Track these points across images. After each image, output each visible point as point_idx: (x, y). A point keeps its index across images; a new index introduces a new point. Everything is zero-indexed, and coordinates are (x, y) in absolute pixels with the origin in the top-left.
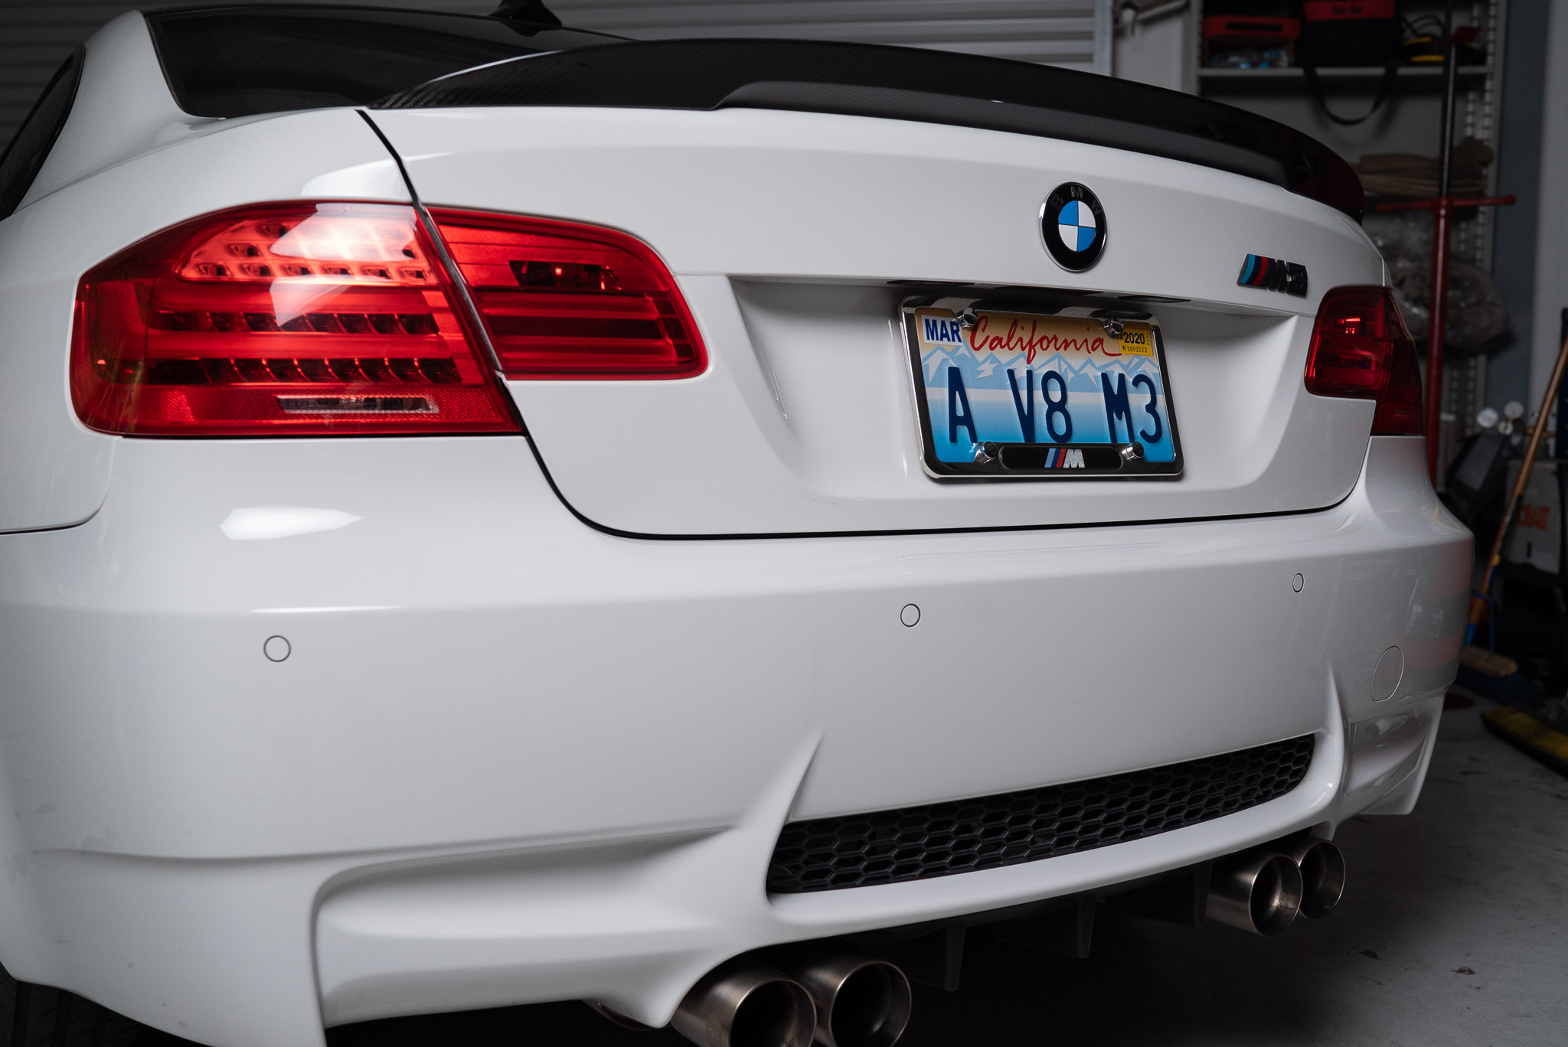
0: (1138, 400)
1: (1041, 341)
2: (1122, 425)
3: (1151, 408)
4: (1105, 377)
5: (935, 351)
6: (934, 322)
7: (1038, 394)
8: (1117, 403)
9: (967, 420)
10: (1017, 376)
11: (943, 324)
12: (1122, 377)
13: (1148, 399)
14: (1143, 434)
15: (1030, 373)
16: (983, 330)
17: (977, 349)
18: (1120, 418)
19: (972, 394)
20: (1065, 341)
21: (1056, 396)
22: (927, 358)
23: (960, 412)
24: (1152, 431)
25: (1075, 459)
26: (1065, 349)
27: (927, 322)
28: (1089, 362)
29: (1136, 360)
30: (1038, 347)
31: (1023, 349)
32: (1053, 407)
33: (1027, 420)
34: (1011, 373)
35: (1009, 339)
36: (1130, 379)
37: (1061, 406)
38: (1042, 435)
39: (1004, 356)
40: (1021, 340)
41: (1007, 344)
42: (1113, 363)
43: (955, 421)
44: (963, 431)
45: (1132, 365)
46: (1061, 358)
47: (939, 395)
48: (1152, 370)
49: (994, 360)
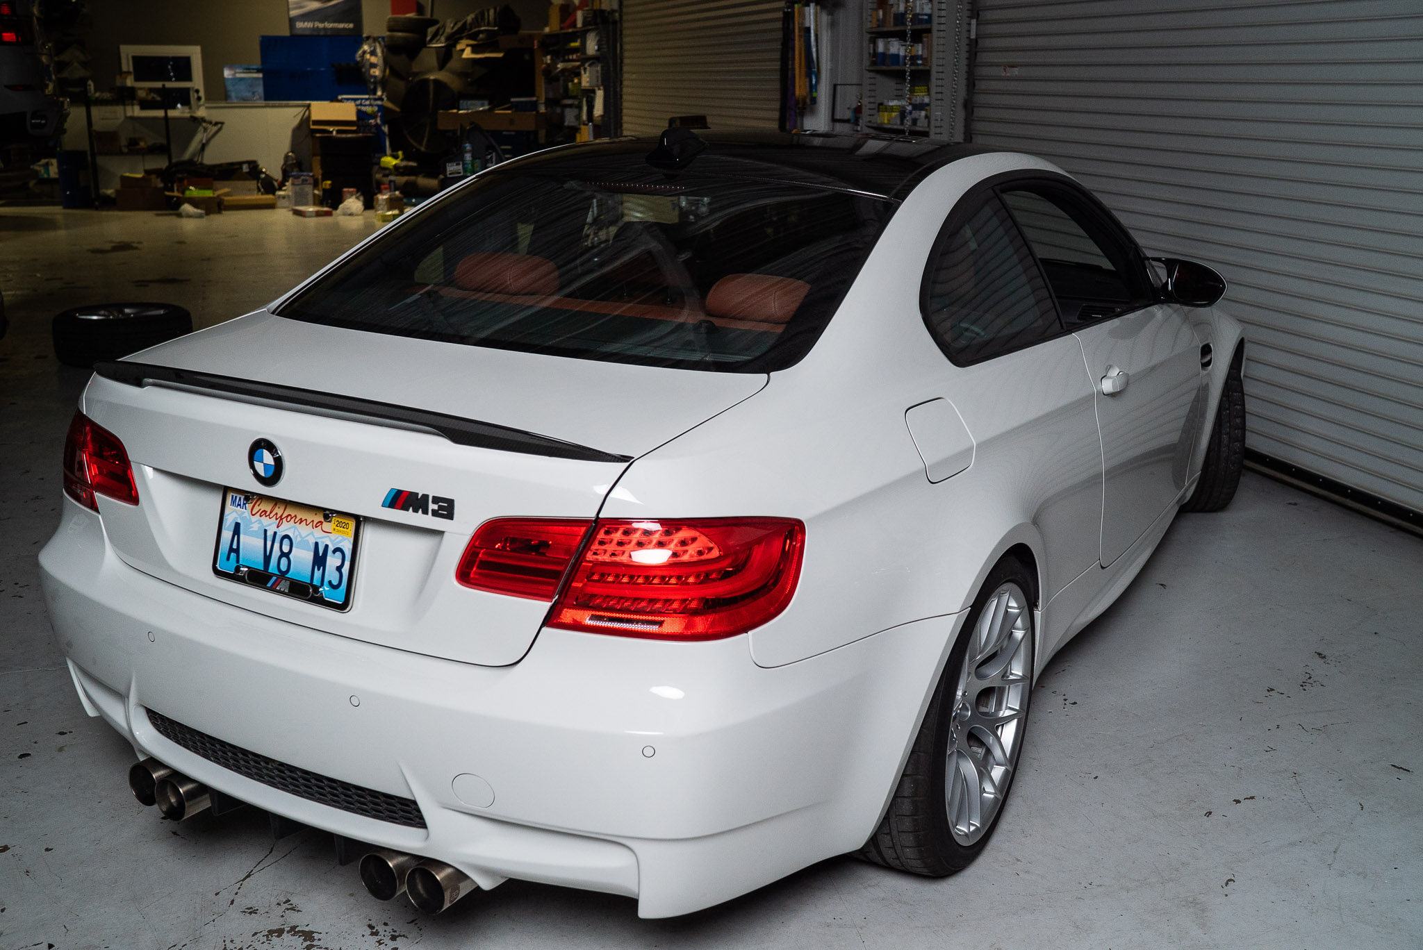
0: (333, 561)
1: (287, 517)
2: (318, 574)
3: (339, 569)
4: (317, 544)
5: (232, 512)
6: (236, 497)
7: (277, 546)
8: (319, 560)
9: (237, 551)
10: (268, 534)
11: (240, 499)
12: (327, 546)
13: (339, 564)
14: (330, 582)
15: (275, 533)
16: (259, 505)
17: (253, 515)
18: (319, 569)
19: (243, 538)
20: (301, 519)
21: (286, 549)
22: (228, 515)
23: (235, 546)
24: (335, 583)
25: (284, 586)
26: (300, 523)
27: (233, 496)
28: (312, 533)
29: (340, 538)
30: (284, 520)
31: (277, 519)
32: (283, 554)
33: (267, 559)
34: (266, 531)
35: (271, 513)
36: (331, 548)
37: (287, 555)
38: (273, 568)
39: (265, 520)
40: (276, 514)
41: (269, 515)
42: (326, 537)
43: (231, 550)
44: (233, 555)
45: (337, 540)
46: (296, 528)
47: (227, 535)
48: (347, 547)
49: (260, 522)
